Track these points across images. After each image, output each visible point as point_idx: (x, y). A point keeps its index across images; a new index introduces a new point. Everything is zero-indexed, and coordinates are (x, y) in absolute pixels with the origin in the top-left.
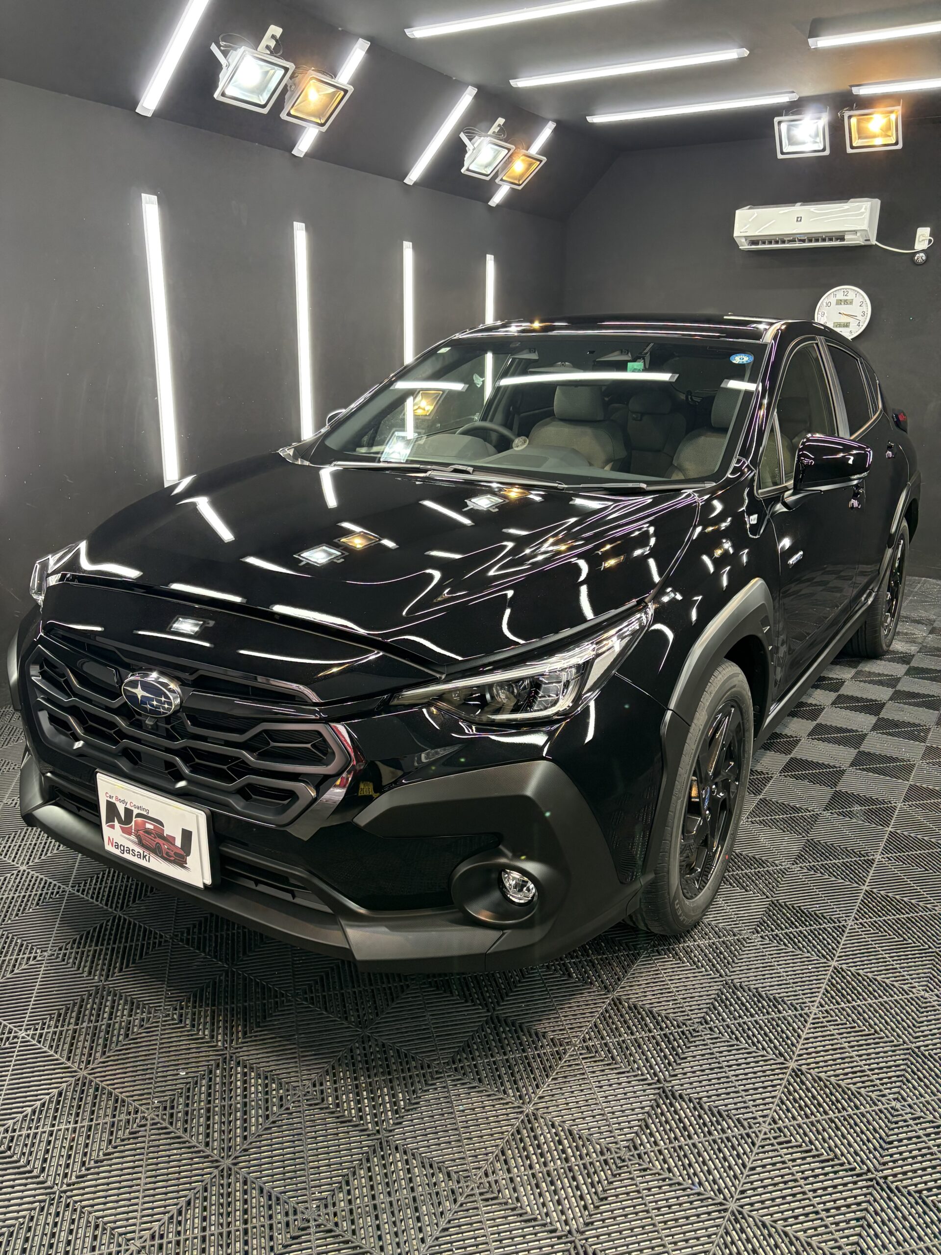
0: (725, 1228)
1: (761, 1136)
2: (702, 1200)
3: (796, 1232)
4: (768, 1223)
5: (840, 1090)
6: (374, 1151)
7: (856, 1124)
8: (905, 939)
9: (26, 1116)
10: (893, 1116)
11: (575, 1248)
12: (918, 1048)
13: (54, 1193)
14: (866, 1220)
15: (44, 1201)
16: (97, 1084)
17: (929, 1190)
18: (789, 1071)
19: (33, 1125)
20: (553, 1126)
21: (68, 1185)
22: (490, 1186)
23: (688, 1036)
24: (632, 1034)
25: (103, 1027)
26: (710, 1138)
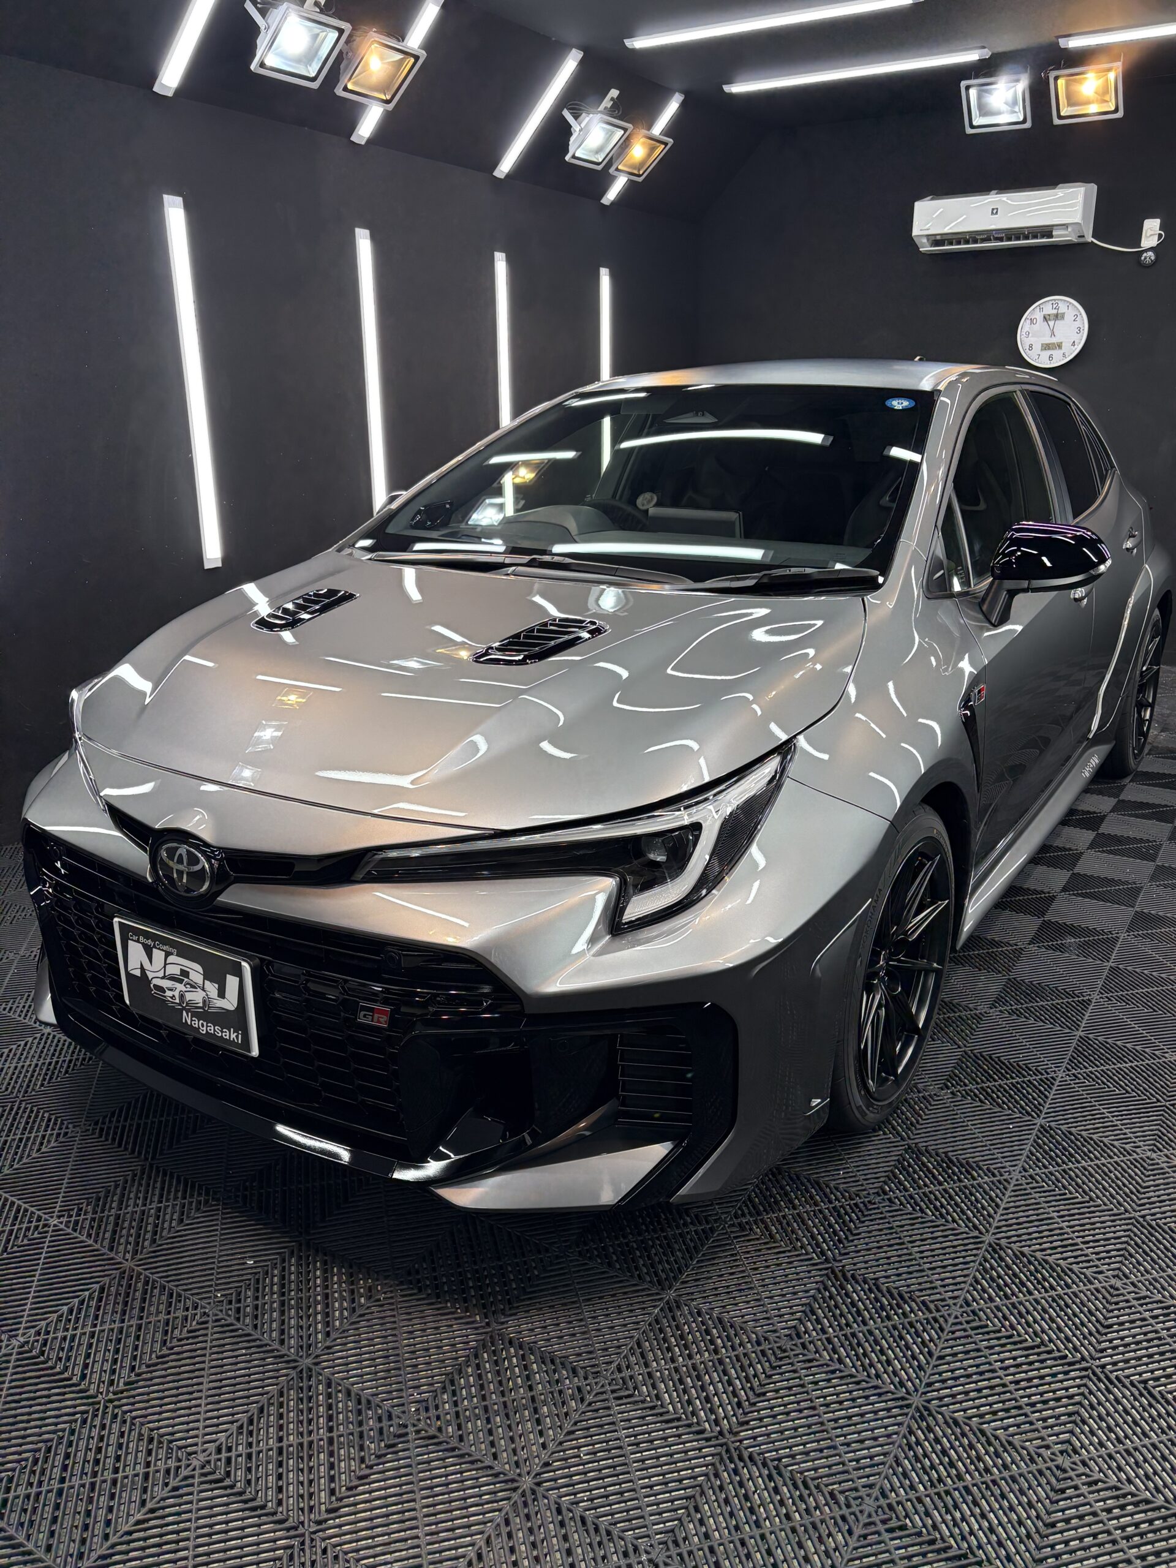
0: (909, 1426)
1: (951, 1320)
2: (880, 1395)
3: (996, 1430)
4: (960, 1420)
5: (1047, 1266)
6: (484, 1346)
7: (1067, 1306)
8: (1127, 1092)
9: (62, 1316)
10: (1112, 1296)
11: (728, 1451)
12: (1143, 1217)
13: (99, 1403)
14: (1079, 1415)
15: (87, 1412)
16: (146, 1276)
17: (1157, 1379)
18: (984, 1246)
19: (71, 1326)
20: (699, 1314)
21: (115, 1393)
22: (624, 1383)
23: (862, 1210)
24: (794, 1208)
25: (152, 1211)
26: (890, 1324)
